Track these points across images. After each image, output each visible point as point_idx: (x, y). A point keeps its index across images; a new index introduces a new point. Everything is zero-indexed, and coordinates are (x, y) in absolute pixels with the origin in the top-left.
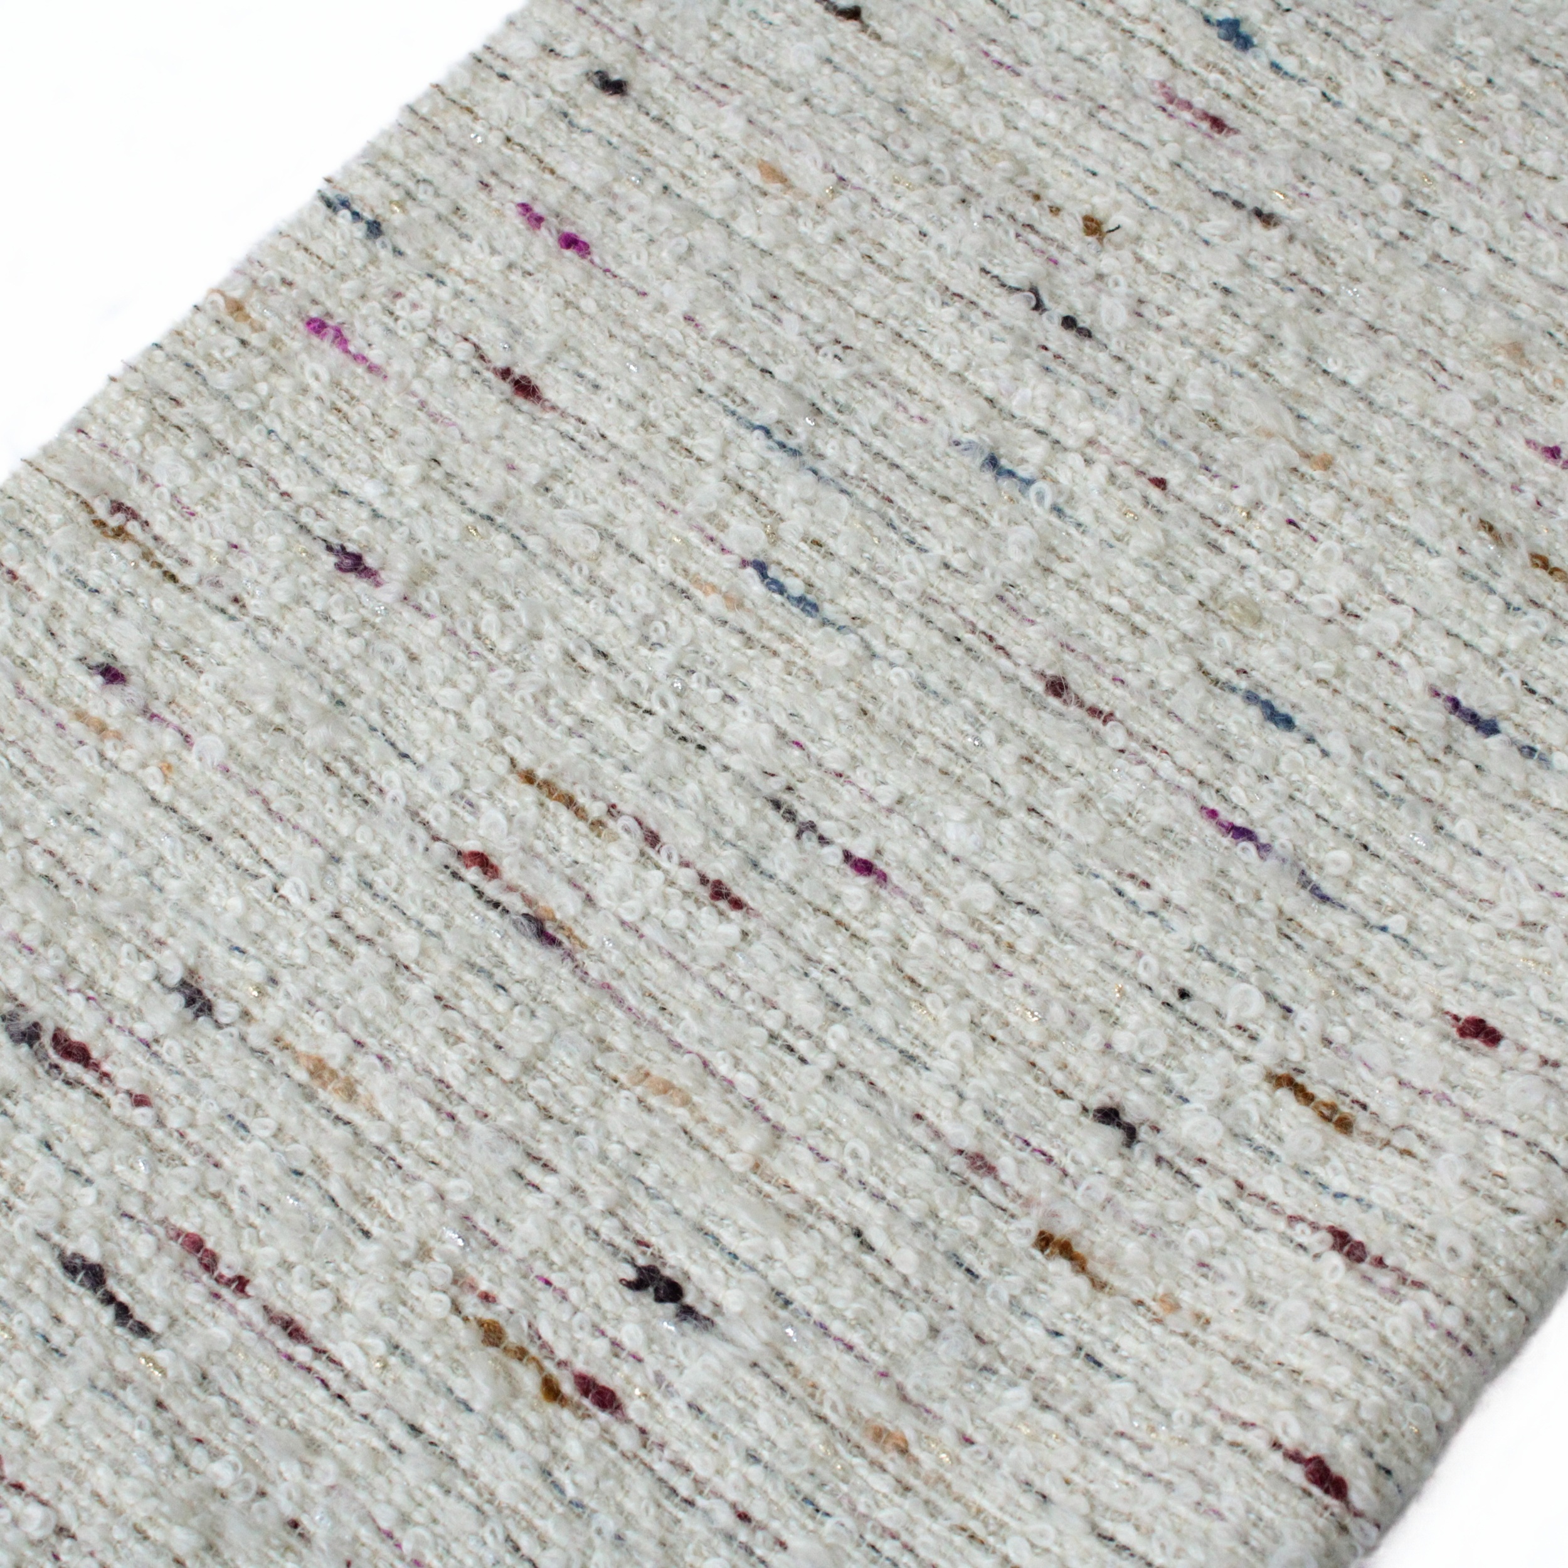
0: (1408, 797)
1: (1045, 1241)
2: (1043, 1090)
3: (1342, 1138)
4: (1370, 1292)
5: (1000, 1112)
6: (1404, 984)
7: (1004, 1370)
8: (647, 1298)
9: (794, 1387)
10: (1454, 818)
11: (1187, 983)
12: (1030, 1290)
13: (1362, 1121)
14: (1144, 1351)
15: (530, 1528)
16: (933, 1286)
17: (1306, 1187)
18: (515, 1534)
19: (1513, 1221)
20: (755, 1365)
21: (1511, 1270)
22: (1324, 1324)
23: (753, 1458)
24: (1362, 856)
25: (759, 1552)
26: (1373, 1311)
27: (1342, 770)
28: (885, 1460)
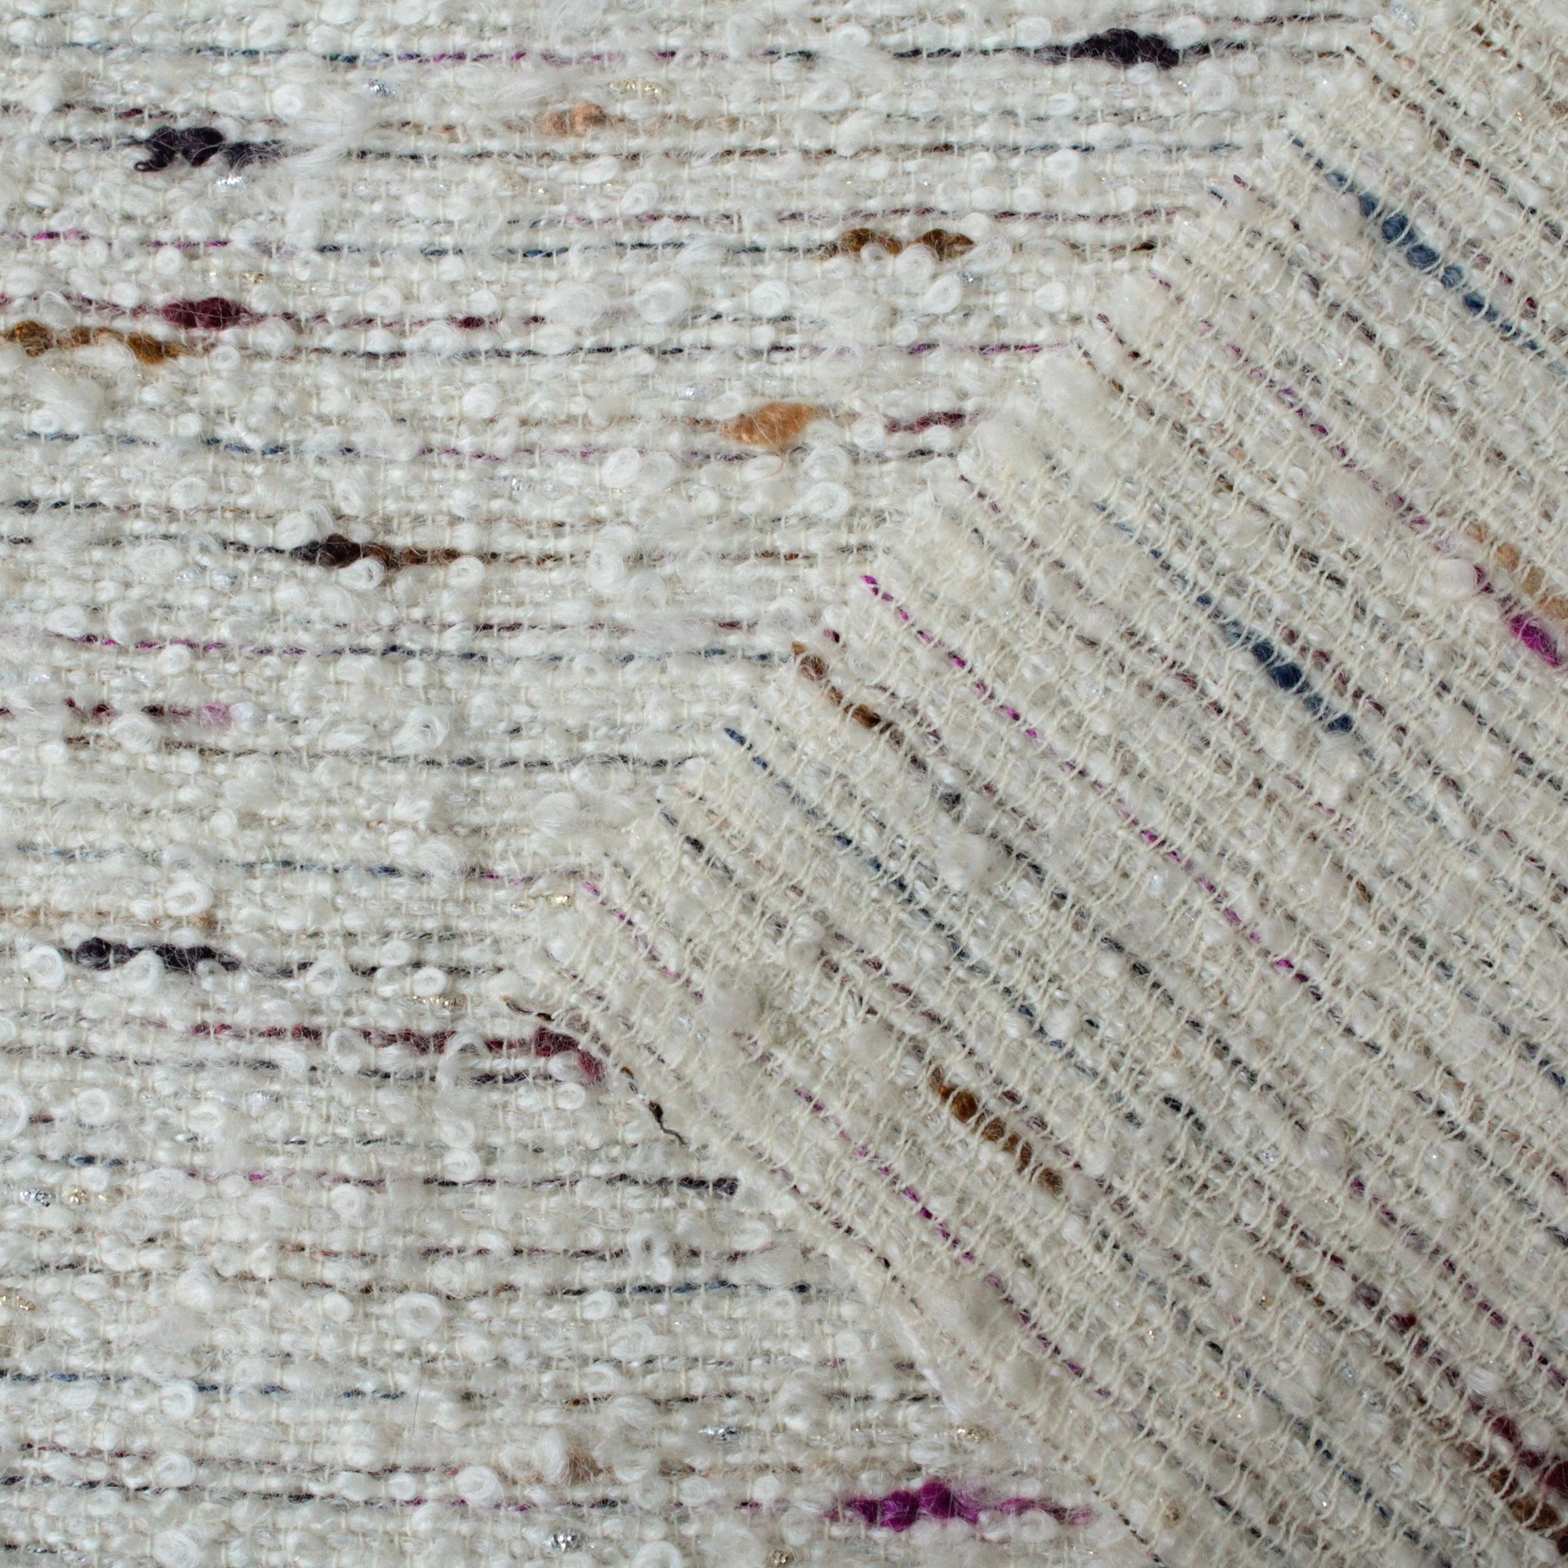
8: (180, 168)
15: (240, 513)
18: (230, 534)
20: (363, 154)
25: (513, 345)
28: (586, 145)
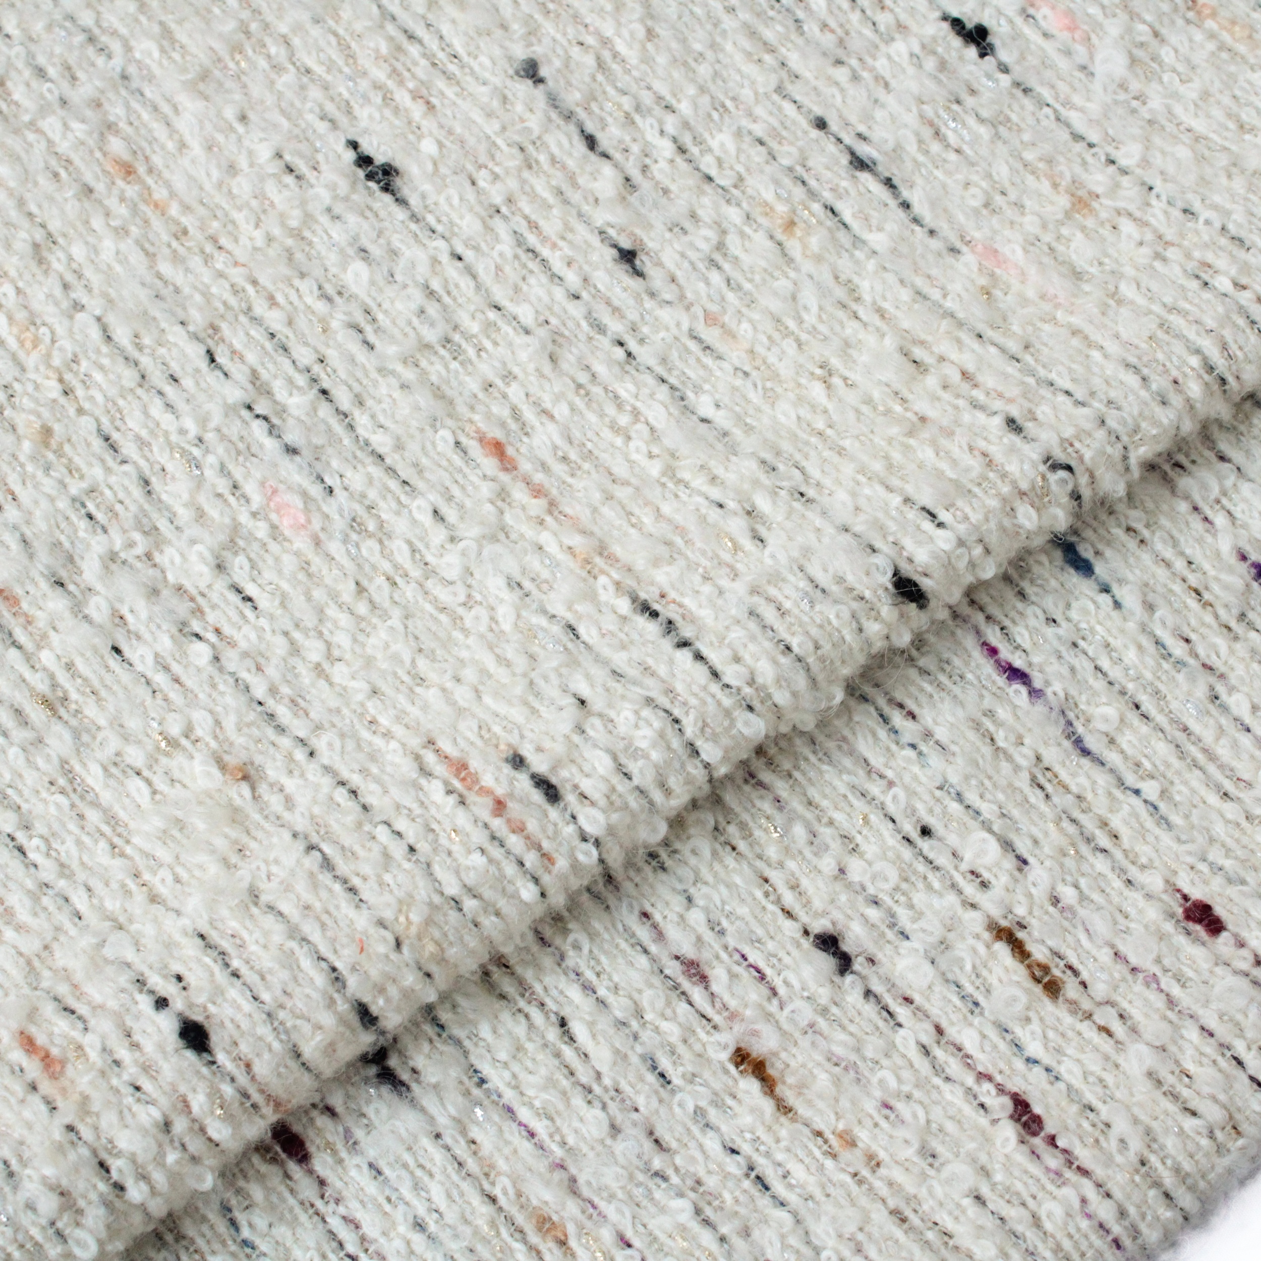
0: (1191, 661)
1: (741, 1057)
2: (771, 907)
3: (1047, 1001)
4: (1034, 1169)
5: (725, 923)
6: (1144, 851)
7: (675, 1179)
9: (472, 1165)
10: (1232, 689)
11: (932, 821)
12: (717, 1103)
13: (1071, 989)
14: (812, 1184)
16: (624, 1086)
17: (1002, 1046)
19: (1189, 1123)
21: (1177, 1170)
22: (985, 1191)
23: (419, 1226)
24: (1133, 717)
26: (1034, 1189)
27: (1131, 625)
